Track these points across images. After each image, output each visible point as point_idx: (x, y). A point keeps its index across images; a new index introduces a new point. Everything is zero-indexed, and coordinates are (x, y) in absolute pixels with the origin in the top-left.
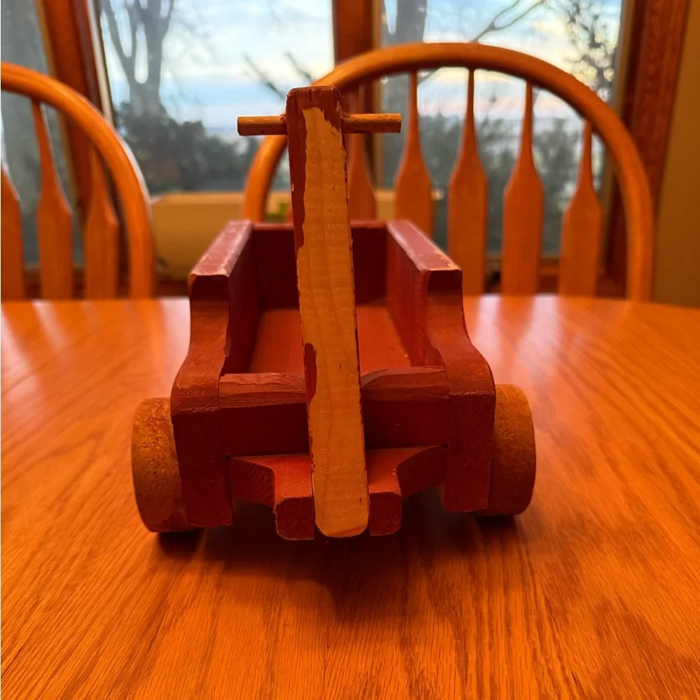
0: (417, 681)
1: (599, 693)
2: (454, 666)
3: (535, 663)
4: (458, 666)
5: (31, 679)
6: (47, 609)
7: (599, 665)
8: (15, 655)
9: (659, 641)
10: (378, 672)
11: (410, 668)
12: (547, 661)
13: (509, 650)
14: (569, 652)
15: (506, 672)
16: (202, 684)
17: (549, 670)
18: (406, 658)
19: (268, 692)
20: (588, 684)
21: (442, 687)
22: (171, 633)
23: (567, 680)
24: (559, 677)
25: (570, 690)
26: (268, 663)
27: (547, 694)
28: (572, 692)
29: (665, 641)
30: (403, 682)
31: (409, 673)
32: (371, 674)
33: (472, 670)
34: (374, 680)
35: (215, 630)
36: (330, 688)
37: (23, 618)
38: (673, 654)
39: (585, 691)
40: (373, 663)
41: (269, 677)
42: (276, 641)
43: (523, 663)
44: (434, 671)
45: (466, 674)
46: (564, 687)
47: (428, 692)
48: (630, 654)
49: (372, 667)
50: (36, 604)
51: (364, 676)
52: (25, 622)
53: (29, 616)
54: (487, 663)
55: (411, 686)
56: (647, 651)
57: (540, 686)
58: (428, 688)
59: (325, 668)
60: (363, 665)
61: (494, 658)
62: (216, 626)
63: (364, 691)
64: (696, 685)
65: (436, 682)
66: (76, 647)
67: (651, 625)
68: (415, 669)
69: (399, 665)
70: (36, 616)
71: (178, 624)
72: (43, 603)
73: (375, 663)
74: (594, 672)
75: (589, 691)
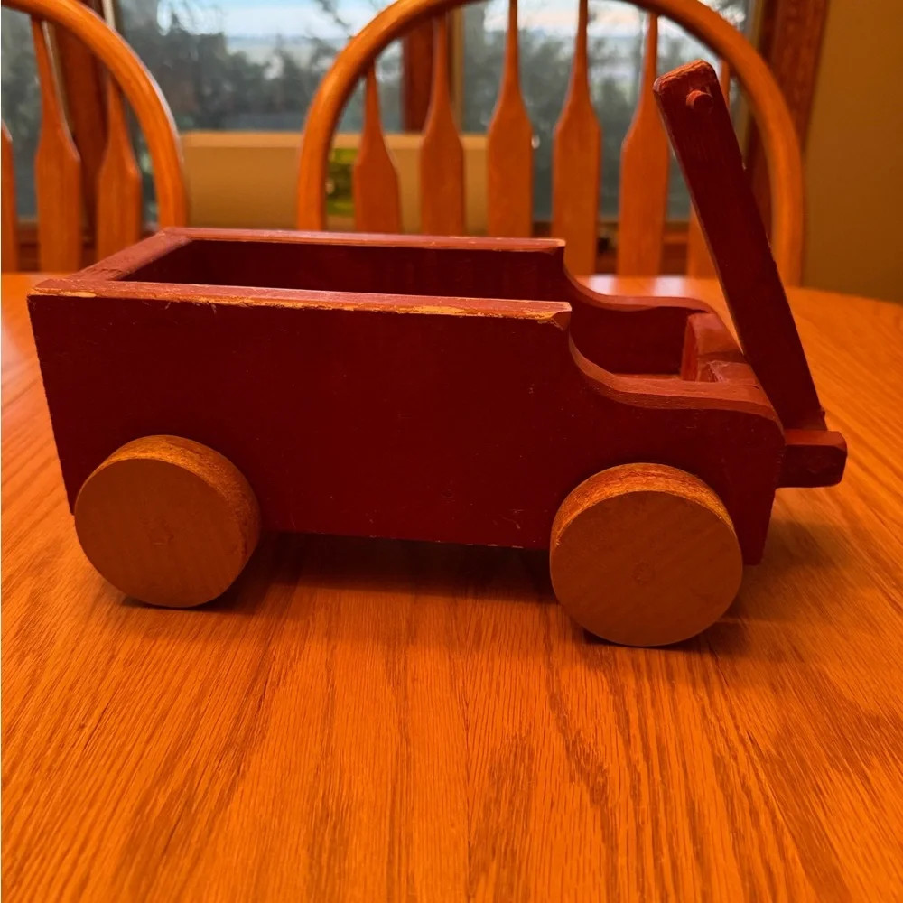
0: (574, 743)
1: (780, 754)
2: (615, 726)
3: (705, 722)
4: (619, 726)
5: (124, 744)
6: (127, 663)
7: (777, 724)
8: (98, 718)
9: (840, 695)
10: (528, 733)
11: (564, 728)
12: (718, 719)
13: (675, 708)
14: (743, 708)
15: (673, 732)
16: (328, 748)
17: (722, 731)
18: (558, 717)
19: (405, 756)
20: (765, 744)
21: (603, 749)
22: (282, 689)
23: (742, 740)
24: (733, 736)
25: (746, 750)
26: (400, 723)
27: (722, 757)
28: (749, 753)
29: (849, 696)
30: (558, 744)
31: (564, 733)
32: (520, 736)
33: (635, 730)
34: (525, 742)
35: (333, 686)
36: (476, 751)
37: (99, 675)
38: (857, 710)
39: (764, 753)
40: (521, 723)
41: (404, 740)
42: (406, 697)
43: (692, 722)
44: (592, 731)
45: (629, 735)
46: (740, 749)
47: (588, 755)
48: (810, 710)
49: (520, 728)
50: (113, 657)
51: (513, 738)
52: (102, 679)
53: (105, 673)
54: (651, 722)
55: (568, 748)
56: (830, 709)
57: (712, 746)
58: (587, 750)
59: (467, 729)
60: (511, 725)
61: (658, 716)
62: (333, 681)
63: (515, 755)
64: (886, 746)
65: (596, 744)
66: (171, 706)
67: (830, 676)
68: (571, 730)
69: (551, 723)
70: (116, 670)
71: (289, 679)
72: (121, 656)
73: (524, 724)
74: (772, 730)
75: (768, 752)
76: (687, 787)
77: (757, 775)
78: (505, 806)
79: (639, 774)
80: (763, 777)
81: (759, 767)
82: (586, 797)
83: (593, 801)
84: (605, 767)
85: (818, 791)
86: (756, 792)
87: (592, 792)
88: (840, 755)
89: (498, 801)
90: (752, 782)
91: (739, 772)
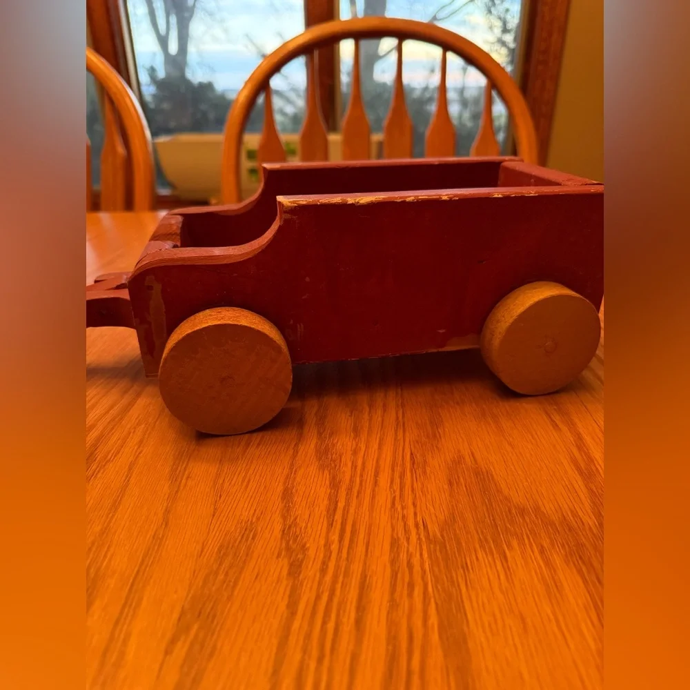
0: (290, 527)
1: (442, 536)
2: (324, 513)
3: (393, 510)
4: (328, 512)
7: (446, 512)
9: (499, 491)
10: (258, 519)
11: (286, 515)
12: (403, 508)
13: (373, 497)
14: (423, 499)
15: (367, 518)
16: (106, 529)
17: (403, 517)
18: (285, 506)
19: (160, 536)
20: (434, 529)
21: (310, 532)
22: (91, 483)
23: (417, 526)
24: (411, 523)
25: (418, 534)
26: (166, 510)
27: (398, 538)
28: (419, 535)
29: (506, 491)
30: (278, 527)
31: (284, 518)
32: (252, 521)
33: (338, 516)
34: (253, 526)
35: (128, 481)
36: (214, 532)
38: (510, 502)
39: (431, 534)
40: (255, 510)
41: (164, 523)
42: (177, 492)
43: (383, 509)
44: (307, 516)
45: (333, 520)
46: (414, 532)
47: (297, 537)
48: (474, 502)
49: (254, 514)
51: (245, 523)
54: (352, 511)
55: (284, 531)
56: (489, 500)
57: (393, 530)
58: (298, 532)
59: (214, 516)
60: (247, 513)
61: (360, 505)
62: (130, 477)
63: (242, 537)
64: (525, 530)
65: (306, 527)
67: (495, 476)
68: (290, 516)
69: (278, 512)
71: (99, 476)
73: (257, 511)
74: (442, 518)
75: (435, 536)
76: (365, 563)
77: (421, 555)
78: (221, 577)
79: (331, 552)
80: (425, 555)
81: (424, 547)
82: (285, 572)
83: (289, 574)
84: (308, 545)
85: (465, 567)
86: (417, 568)
87: (291, 565)
88: (489, 538)
89: (216, 573)
90: (416, 561)
91: (408, 551)
